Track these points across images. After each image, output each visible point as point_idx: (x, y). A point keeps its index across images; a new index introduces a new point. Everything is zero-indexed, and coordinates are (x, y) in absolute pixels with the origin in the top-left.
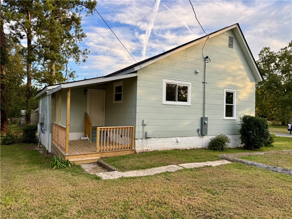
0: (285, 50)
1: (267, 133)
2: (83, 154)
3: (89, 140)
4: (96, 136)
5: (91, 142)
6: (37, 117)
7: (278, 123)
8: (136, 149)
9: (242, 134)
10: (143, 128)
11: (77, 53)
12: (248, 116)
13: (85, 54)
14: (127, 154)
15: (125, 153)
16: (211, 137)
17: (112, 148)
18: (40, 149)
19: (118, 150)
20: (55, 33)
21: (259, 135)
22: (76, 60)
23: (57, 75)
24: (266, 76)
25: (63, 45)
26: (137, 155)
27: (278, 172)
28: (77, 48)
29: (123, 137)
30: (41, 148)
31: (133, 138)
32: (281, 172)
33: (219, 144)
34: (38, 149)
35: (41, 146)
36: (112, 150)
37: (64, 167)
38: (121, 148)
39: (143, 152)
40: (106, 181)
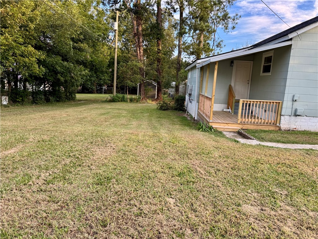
2: (225, 123)
3: (231, 112)
4: (238, 109)
5: (233, 114)
6: (184, 88)
8: (281, 126)
10: (293, 104)
11: (227, 20)
13: (235, 20)
14: (270, 129)
15: (268, 128)
17: (254, 121)
18: (188, 116)
19: (260, 124)
22: (225, 28)
23: (205, 46)
25: (213, 12)
26: (282, 132)
28: (227, 15)
29: (267, 111)
30: (188, 115)
31: (278, 113)
34: (186, 116)
35: (188, 114)
36: (253, 123)
37: (208, 131)
38: (264, 123)
39: (289, 130)
40: (243, 144)
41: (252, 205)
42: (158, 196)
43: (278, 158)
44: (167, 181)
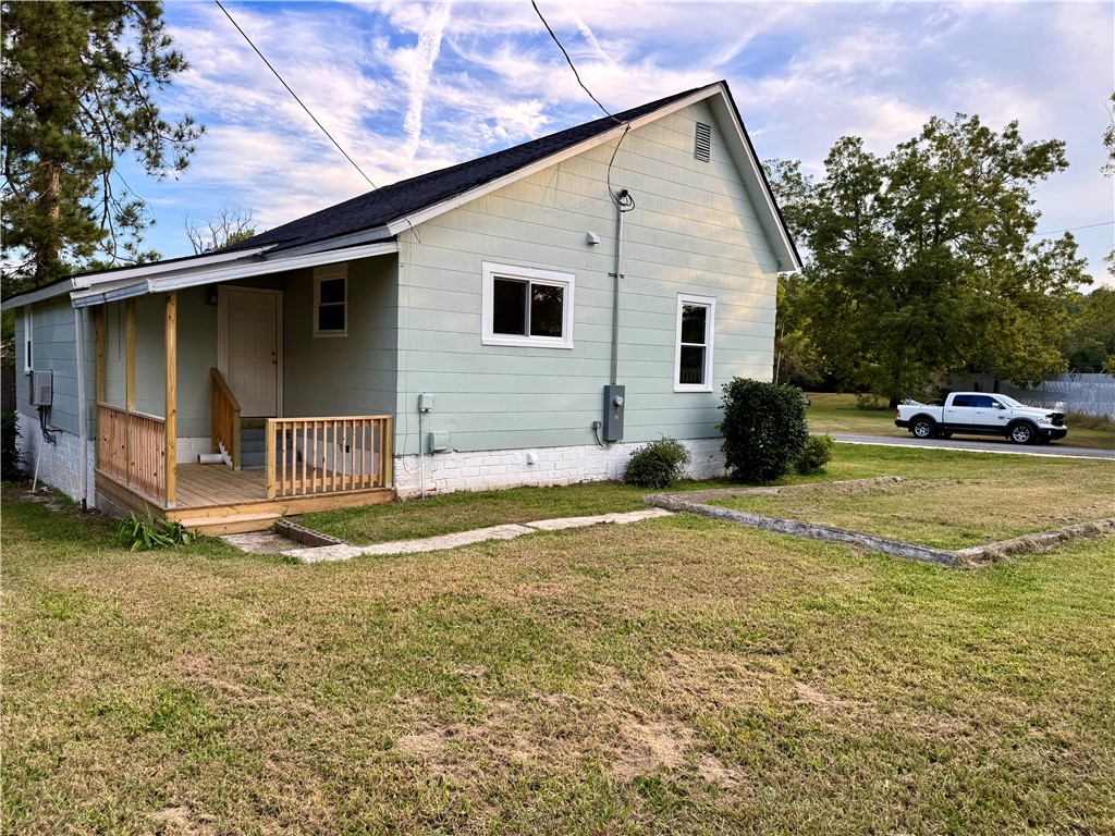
0: (909, 151)
1: (799, 432)
2: (226, 506)
3: (229, 463)
5: (238, 468)
7: (876, 400)
8: (399, 489)
9: (729, 438)
10: (420, 422)
11: (153, 132)
12: (745, 381)
13: (186, 138)
14: (369, 502)
15: (362, 499)
16: (634, 447)
17: (319, 484)
18: (46, 499)
19: (340, 492)
20: (57, 49)
21: (776, 440)
22: (148, 160)
24: (845, 238)
26: (402, 505)
27: (785, 532)
28: (151, 115)
29: (354, 450)
30: (46, 494)
31: (385, 450)
32: (791, 531)
33: (654, 467)
34: (37, 499)
35: (45, 488)
36: (317, 492)
37: (167, 543)
38: (349, 487)
39: (420, 497)
40: (317, 564)
41: (419, 732)
42: (115, 820)
43: (429, 582)
44: (118, 761)
